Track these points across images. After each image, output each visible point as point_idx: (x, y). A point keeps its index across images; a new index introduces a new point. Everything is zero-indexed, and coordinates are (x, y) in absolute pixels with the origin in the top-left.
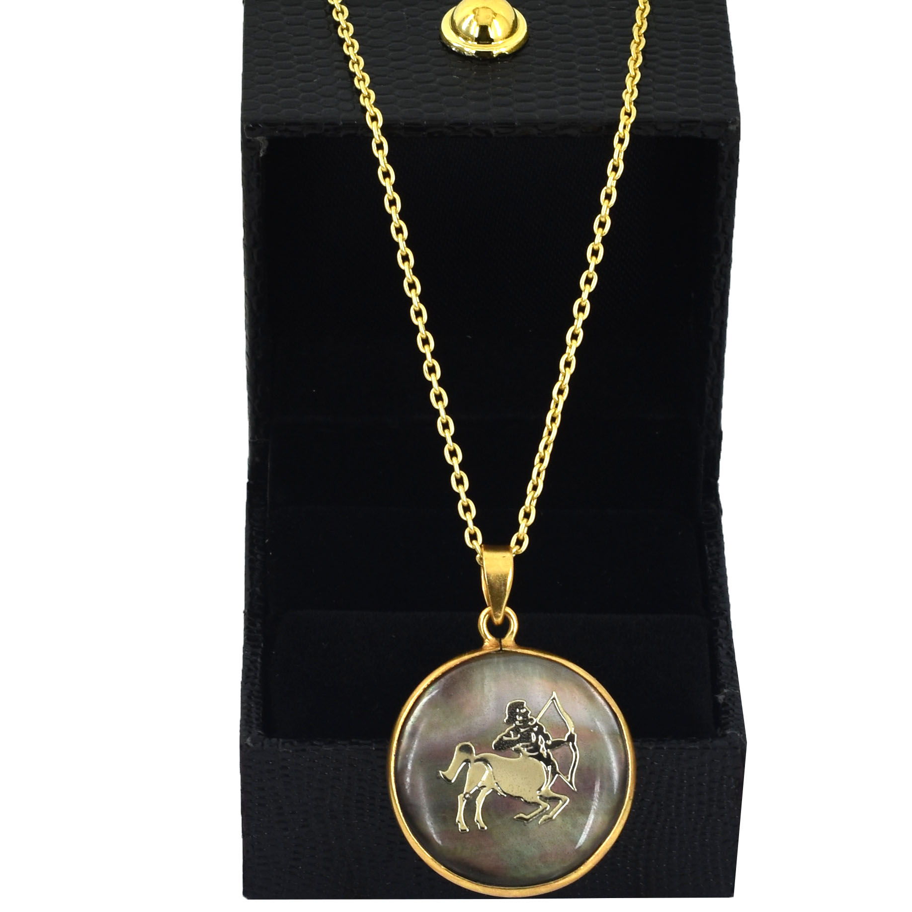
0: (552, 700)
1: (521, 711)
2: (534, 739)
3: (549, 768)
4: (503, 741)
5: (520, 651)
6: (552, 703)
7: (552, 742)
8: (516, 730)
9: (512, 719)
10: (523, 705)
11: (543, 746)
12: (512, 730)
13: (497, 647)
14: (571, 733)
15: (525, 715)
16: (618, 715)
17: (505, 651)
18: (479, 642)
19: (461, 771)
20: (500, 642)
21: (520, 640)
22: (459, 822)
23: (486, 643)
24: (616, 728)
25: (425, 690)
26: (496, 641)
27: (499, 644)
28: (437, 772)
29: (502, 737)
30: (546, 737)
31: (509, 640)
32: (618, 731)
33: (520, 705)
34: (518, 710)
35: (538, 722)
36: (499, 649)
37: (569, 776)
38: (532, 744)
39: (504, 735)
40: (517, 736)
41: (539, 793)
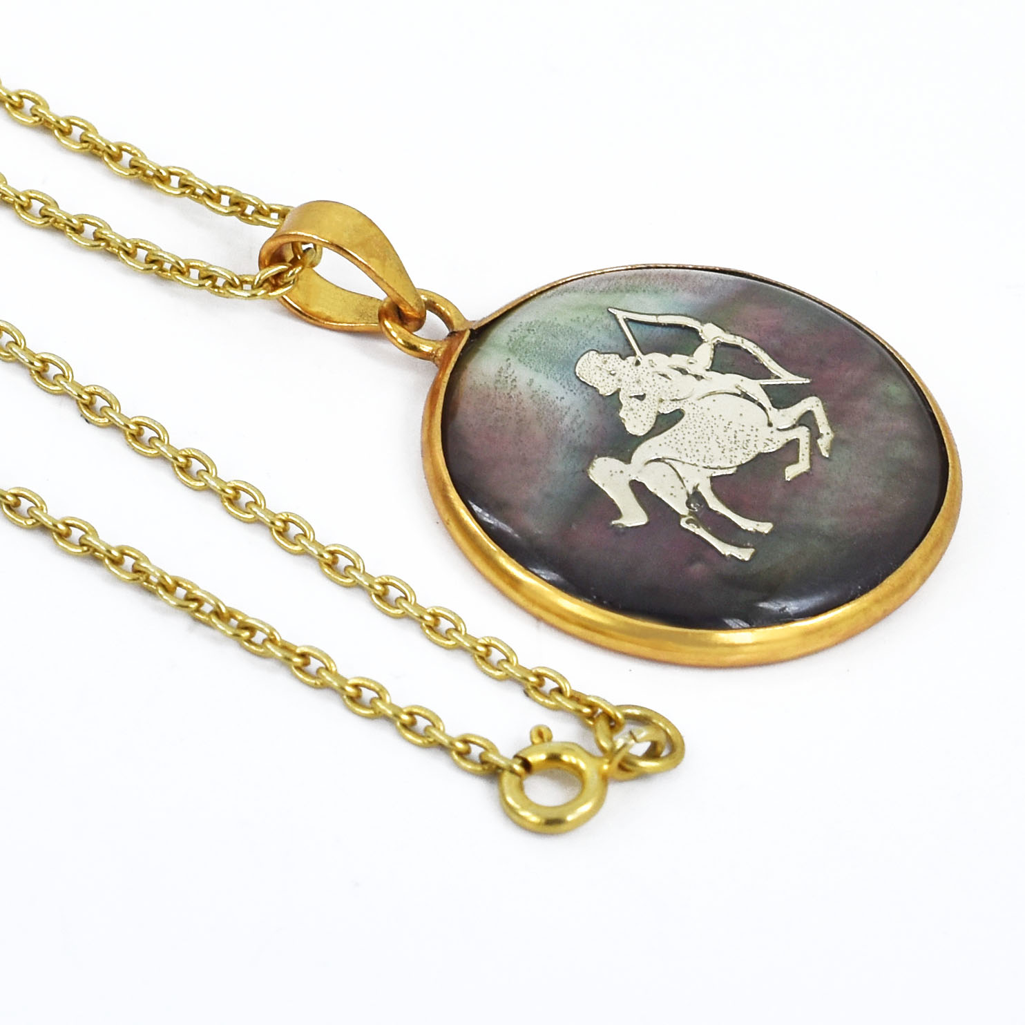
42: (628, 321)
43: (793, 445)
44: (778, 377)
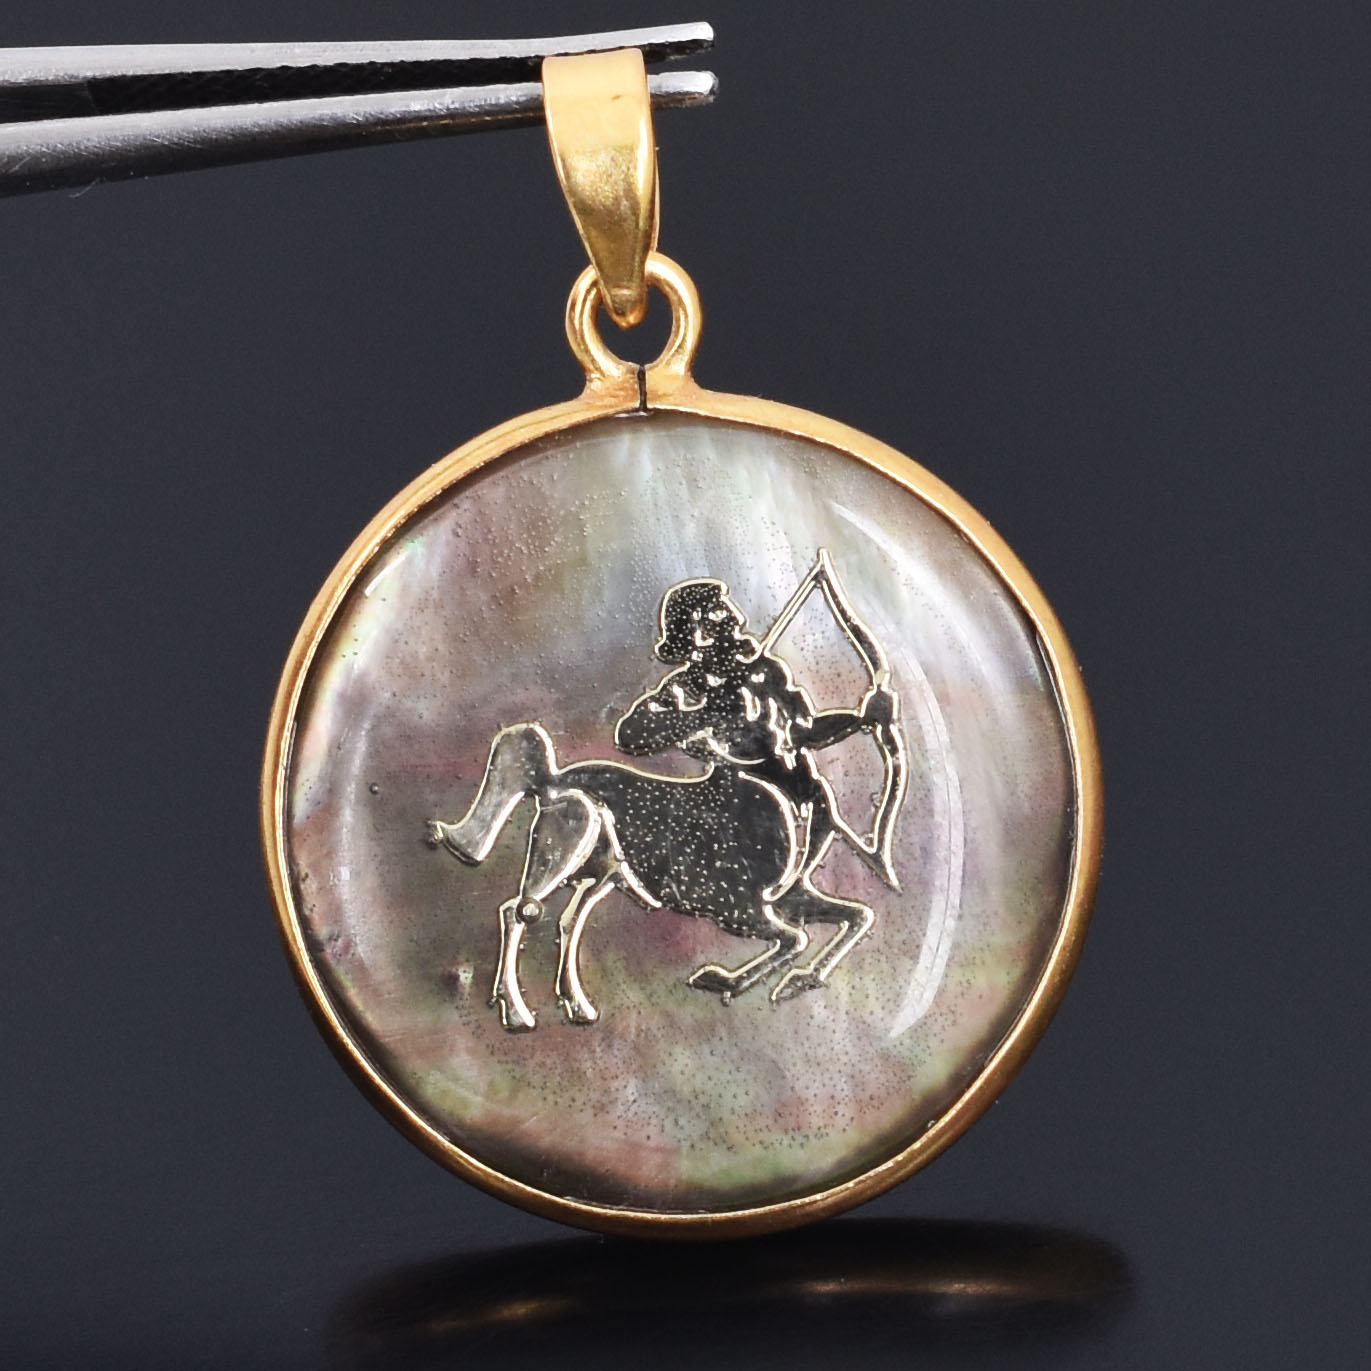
0: (816, 576)
1: (711, 616)
2: (752, 715)
3: (807, 810)
4: (650, 720)
5: (703, 409)
6: (815, 586)
7: (816, 721)
8: (695, 683)
9: (678, 643)
10: (718, 595)
11: (782, 736)
12: (680, 680)
13: (632, 399)
14: (880, 693)
15: (722, 630)
16: (1040, 627)
17: (657, 412)
18: (570, 380)
19: (507, 822)
20: (641, 377)
21: (708, 371)
22: (500, 996)
23: (595, 385)
24: (1034, 670)
25: (387, 546)
26: (628, 375)
27: (636, 386)
28: (429, 826)
29: (644, 703)
30: (794, 704)
31: (671, 374)
32: (1040, 680)
33: (704, 596)
34: (696, 616)
35: (767, 654)
36: (637, 404)
37: (875, 836)
38: (748, 728)
39: (653, 699)
40: (699, 701)
41: (773, 893)
44: (870, 844)
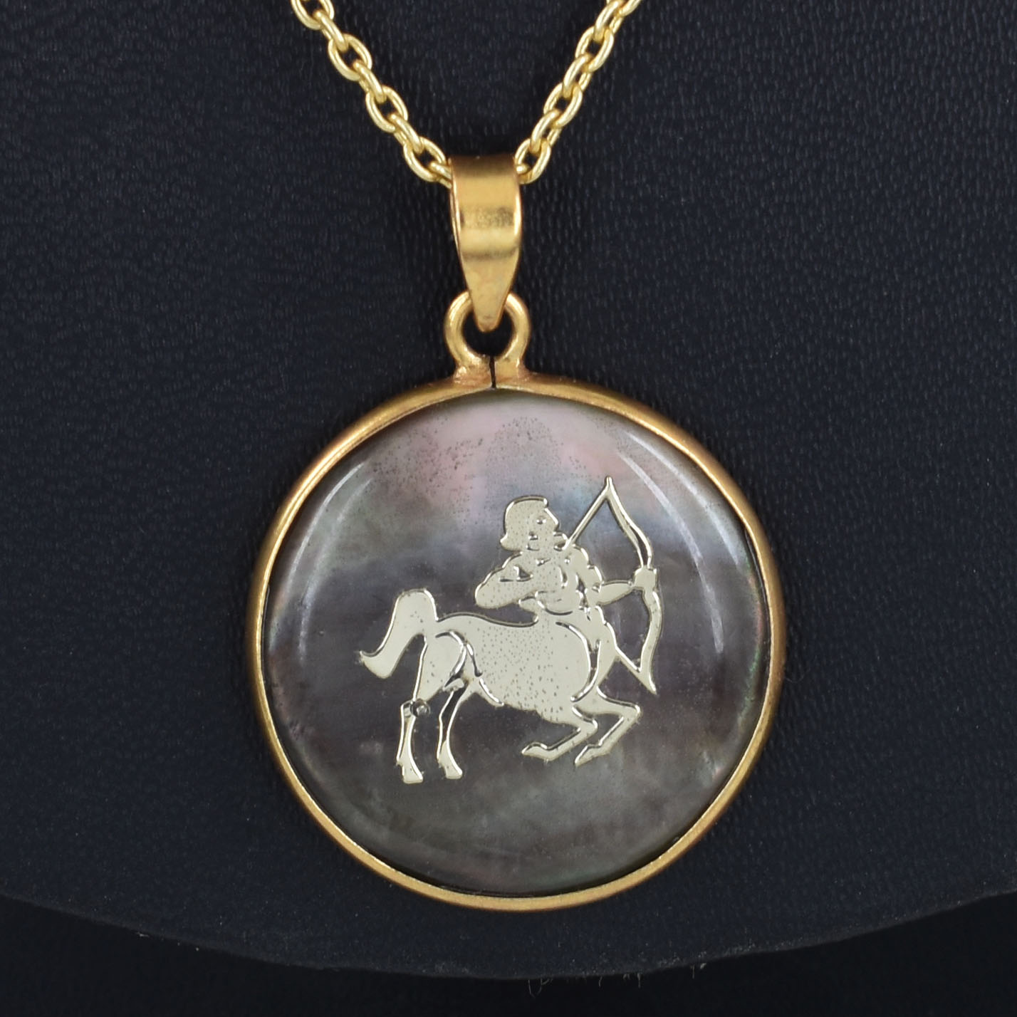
5: (532, 388)
6: (604, 502)
13: (486, 382)
17: (502, 389)
19: (405, 652)
20: (493, 368)
23: (462, 371)
26: (484, 364)
27: (488, 373)
28: (355, 654)
35: (573, 545)
36: (490, 386)
42: (606, 501)
43: (570, 730)
44: (638, 665)
